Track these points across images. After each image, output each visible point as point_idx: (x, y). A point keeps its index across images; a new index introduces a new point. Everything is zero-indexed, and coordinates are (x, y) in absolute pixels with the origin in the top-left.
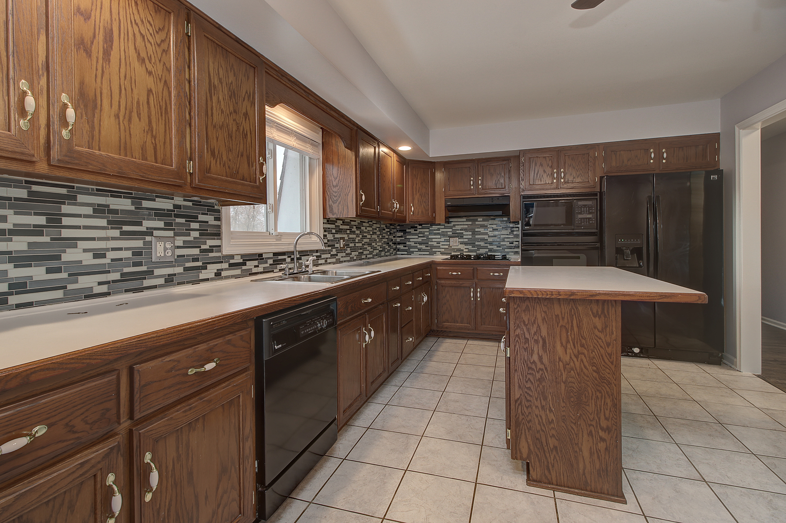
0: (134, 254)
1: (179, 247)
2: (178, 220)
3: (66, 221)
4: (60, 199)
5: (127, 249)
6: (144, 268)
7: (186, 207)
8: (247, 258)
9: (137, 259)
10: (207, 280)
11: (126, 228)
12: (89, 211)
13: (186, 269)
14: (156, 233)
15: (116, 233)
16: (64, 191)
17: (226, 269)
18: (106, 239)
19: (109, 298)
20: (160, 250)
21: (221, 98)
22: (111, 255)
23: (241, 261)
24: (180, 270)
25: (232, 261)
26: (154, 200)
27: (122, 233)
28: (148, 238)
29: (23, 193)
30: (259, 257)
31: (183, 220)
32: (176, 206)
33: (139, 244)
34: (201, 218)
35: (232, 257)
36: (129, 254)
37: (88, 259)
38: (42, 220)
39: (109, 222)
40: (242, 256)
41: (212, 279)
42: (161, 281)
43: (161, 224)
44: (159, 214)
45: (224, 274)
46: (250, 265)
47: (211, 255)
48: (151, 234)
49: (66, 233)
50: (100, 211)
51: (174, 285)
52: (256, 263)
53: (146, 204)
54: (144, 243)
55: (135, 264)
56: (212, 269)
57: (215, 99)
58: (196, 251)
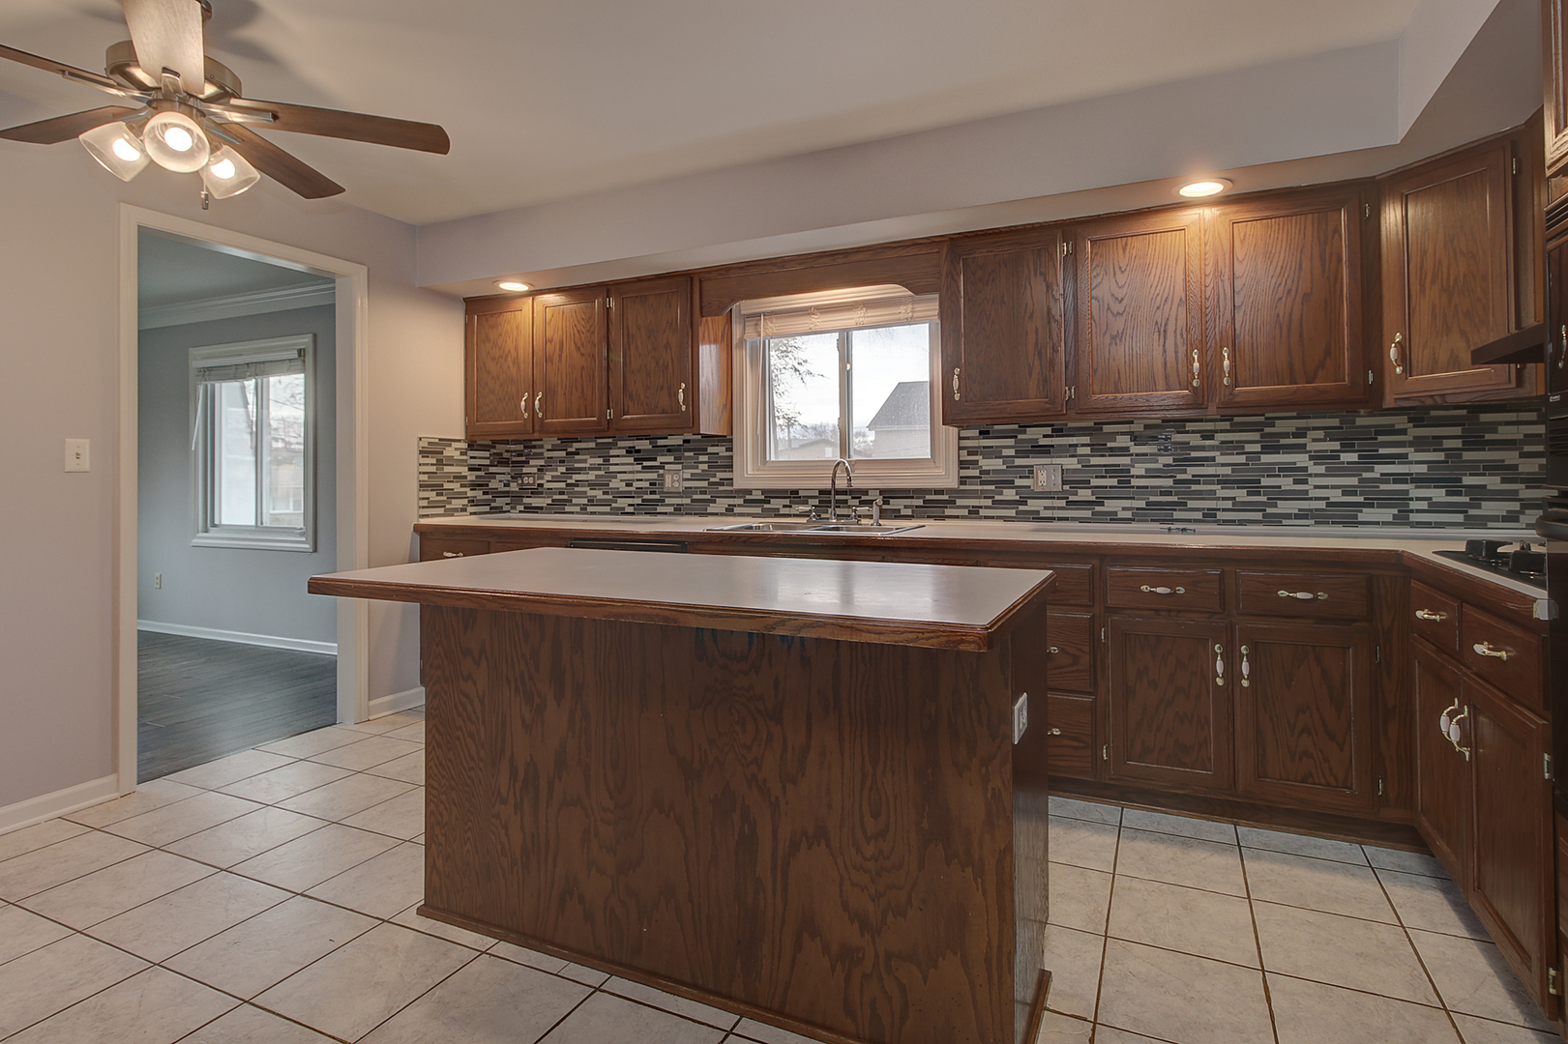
0: (651, 484)
1: (686, 480)
2: (686, 454)
3: (613, 460)
4: (609, 446)
5: (646, 480)
6: (657, 497)
7: (695, 441)
8: (770, 495)
9: (653, 488)
10: (717, 514)
11: (645, 464)
12: (624, 452)
13: (692, 501)
14: (667, 467)
15: (639, 468)
16: (611, 440)
17: (739, 506)
18: (633, 472)
19: (634, 517)
20: (670, 482)
21: (639, 343)
22: (637, 484)
23: (763, 497)
24: (688, 501)
25: (748, 497)
26: (667, 438)
27: (643, 468)
28: (661, 471)
29: (592, 445)
30: (794, 495)
31: (692, 454)
32: (685, 441)
33: (654, 476)
34: (711, 450)
35: (749, 492)
36: (647, 484)
37: (623, 487)
38: (600, 461)
39: (635, 460)
40: (764, 491)
41: (722, 514)
42: (671, 510)
43: (671, 459)
44: (670, 450)
45: (737, 510)
46: (776, 503)
47: (721, 488)
48: (663, 468)
49: (612, 469)
50: (630, 451)
51: (682, 515)
52: (787, 502)
53: (660, 442)
54: (658, 476)
55: (652, 493)
56: (722, 504)
57: (633, 347)
58: (705, 484)
